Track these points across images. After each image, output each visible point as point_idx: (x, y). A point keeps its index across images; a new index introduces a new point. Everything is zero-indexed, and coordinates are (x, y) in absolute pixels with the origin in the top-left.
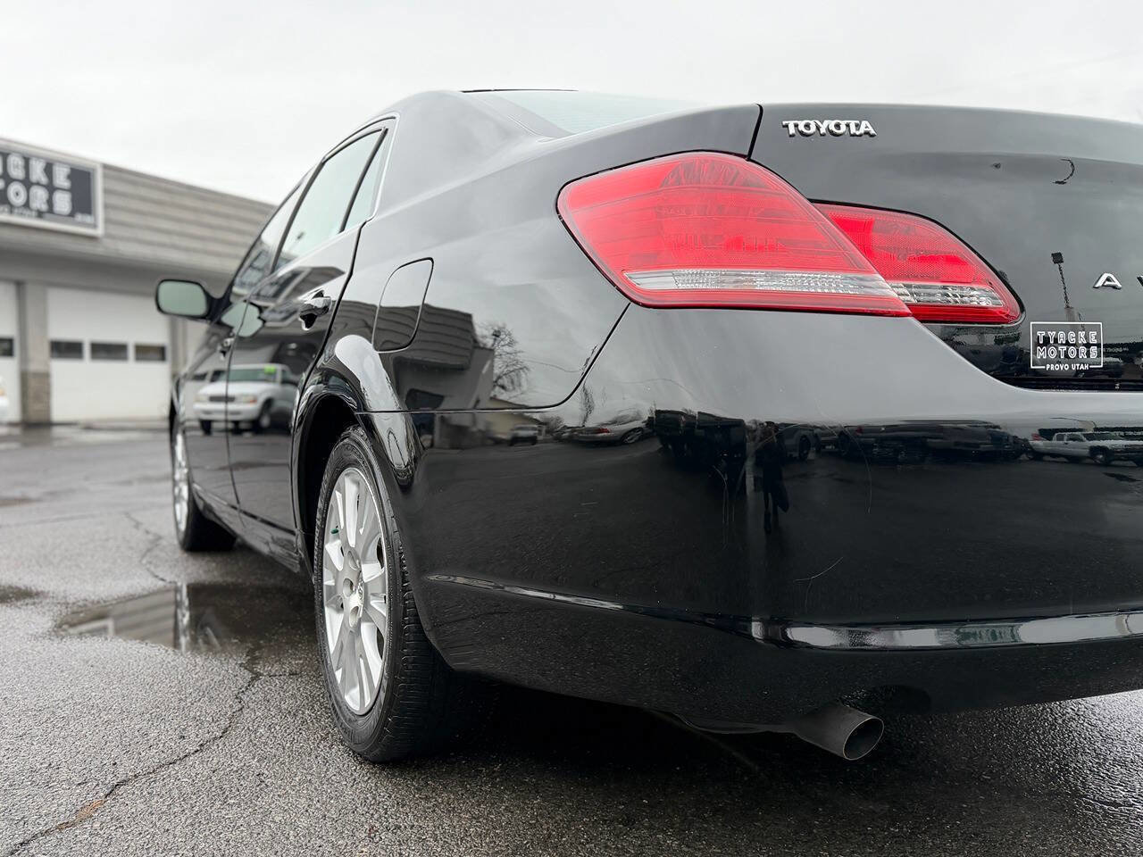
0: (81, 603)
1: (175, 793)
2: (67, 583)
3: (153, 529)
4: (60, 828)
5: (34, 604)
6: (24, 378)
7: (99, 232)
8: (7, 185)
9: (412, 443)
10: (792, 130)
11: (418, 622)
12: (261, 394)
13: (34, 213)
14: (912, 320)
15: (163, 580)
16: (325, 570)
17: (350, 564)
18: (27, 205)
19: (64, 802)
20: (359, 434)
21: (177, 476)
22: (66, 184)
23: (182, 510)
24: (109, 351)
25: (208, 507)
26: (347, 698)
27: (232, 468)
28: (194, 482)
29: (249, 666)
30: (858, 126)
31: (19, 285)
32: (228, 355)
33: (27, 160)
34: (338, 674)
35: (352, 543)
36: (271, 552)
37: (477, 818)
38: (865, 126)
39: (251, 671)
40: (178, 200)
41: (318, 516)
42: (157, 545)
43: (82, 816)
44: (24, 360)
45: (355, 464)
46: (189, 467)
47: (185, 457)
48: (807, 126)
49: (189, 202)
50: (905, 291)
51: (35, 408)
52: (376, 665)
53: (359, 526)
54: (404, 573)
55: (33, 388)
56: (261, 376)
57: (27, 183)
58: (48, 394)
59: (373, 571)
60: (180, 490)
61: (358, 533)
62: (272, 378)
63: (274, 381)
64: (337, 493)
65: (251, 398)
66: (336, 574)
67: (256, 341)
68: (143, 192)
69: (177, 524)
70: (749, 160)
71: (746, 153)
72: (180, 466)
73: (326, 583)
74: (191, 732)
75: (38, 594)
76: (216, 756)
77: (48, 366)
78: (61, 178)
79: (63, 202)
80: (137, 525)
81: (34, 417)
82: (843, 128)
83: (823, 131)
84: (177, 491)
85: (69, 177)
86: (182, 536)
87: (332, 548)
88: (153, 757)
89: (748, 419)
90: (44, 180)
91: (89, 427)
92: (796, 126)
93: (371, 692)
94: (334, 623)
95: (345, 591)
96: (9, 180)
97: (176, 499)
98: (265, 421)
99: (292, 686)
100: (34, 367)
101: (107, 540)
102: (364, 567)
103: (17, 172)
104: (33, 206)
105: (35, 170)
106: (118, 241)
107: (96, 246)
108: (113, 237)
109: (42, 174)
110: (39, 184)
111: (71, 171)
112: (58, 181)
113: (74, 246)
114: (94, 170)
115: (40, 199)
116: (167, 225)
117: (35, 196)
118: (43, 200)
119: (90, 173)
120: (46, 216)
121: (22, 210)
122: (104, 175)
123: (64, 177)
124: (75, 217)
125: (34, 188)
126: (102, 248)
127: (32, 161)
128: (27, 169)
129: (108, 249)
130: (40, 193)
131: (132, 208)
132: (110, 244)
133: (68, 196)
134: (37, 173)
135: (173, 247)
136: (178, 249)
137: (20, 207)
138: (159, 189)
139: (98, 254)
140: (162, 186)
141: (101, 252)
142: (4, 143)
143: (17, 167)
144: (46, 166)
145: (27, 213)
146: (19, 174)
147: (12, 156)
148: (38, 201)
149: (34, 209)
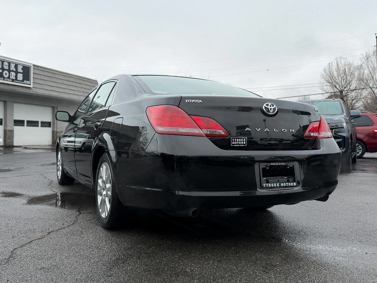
0: (33, 197)
1: (63, 234)
2: (29, 192)
3: (50, 179)
4: (38, 239)
5: (21, 197)
6: (5, 132)
7: (31, 86)
8: (3, 71)
9: (117, 157)
10: (187, 102)
11: (117, 196)
12: (83, 141)
13: (11, 80)
14: (206, 137)
15: (55, 192)
16: (98, 186)
17: (104, 184)
18: (9, 78)
19: (39, 235)
20: (106, 155)
21: (58, 164)
22: (22, 71)
23: (60, 173)
24: (33, 124)
25: (67, 173)
26: (102, 215)
27: (75, 161)
28: (63, 165)
29: (79, 211)
30: (199, 101)
31: (5, 102)
32: (75, 133)
33: (9, 63)
34: (100, 210)
35: (104, 179)
36: (85, 184)
37: (129, 239)
38: (200, 101)
39: (79, 212)
40: (57, 76)
41: (97, 173)
42: (52, 183)
43: (42, 238)
44: (6, 126)
45: (105, 161)
46: (62, 161)
47: (61, 158)
48: (189, 101)
49: (60, 77)
50: (206, 131)
51: (8, 141)
52: (108, 206)
53: (106, 175)
54: (115, 185)
55: (8, 135)
56: (83, 137)
57: (9, 71)
58: (13, 137)
59: (108, 186)
60: (59, 168)
61: (106, 177)
62: (86, 137)
63: (86, 138)
64: (101, 168)
65: (80, 142)
66: (100, 187)
67: (83, 129)
68: (46, 74)
69: (58, 177)
70: (178, 107)
71: (178, 106)
72: (59, 160)
73: (98, 189)
74: (66, 223)
75: (21, 195)
76: (71, 228)
77: (13, 128)
78: (20, 69)
79: (20, 77)
80: (45, 178)
81: (8, 144)
82: (196, 101)
83: (192, 102)
84: (58, 168)
85: (22, 69)
86: (59, 180)
87: (100, 181)
88: (57, 228)
89: (175, 155)
90: (15, 70)
91: (26, 148)
92: (187, 101)
93: (107, 212)
94: (99, 198)
95: (102, 191)
96: (3, 70)
97: (58, 170)
98: (83, 149)
99: (89, 215)
100: (8, 128)
101: (38, 181)
102: (107, 185)
103: (6, 67)
104: (11, 78)
105: (12, 67)
106: (37, 89)
107: (30, 90)
108: (35, 88)
109: (14, 68)
110: (13, 71)
111: (23, 67)
112: (19, 70)
113: (23, 90)
114: (31, 66)
115: (13, 75)
116: (53, 84)
117: (11, 75)
118: (14, 76)
119: (29, 67)
120: (15, 81)
121: (7, 79)
122: (33, 68)
123: (21, 69)
124: (24, 82)
125: (11, 72)
126: (32, 91)
127: (11, 64)
128: (9, 66)
129: (34, 91)
130: (13, 74)
131: (42, 78)
132: (34, 90)
133: (22, 75)
134: (12, 68)
135: (54, 91)
136: (56, 91)
137: (7, 78)
138: (51, 72)
139: (31, 93)
140: (52, 72)
141: (31, 92)
142: (2, 58)
143: (6, 66)
144: (15, 65)
145: (9, 80)
146: (7, 68)
147: (5, 62)
148: (12, 76)
149: (11, 79)
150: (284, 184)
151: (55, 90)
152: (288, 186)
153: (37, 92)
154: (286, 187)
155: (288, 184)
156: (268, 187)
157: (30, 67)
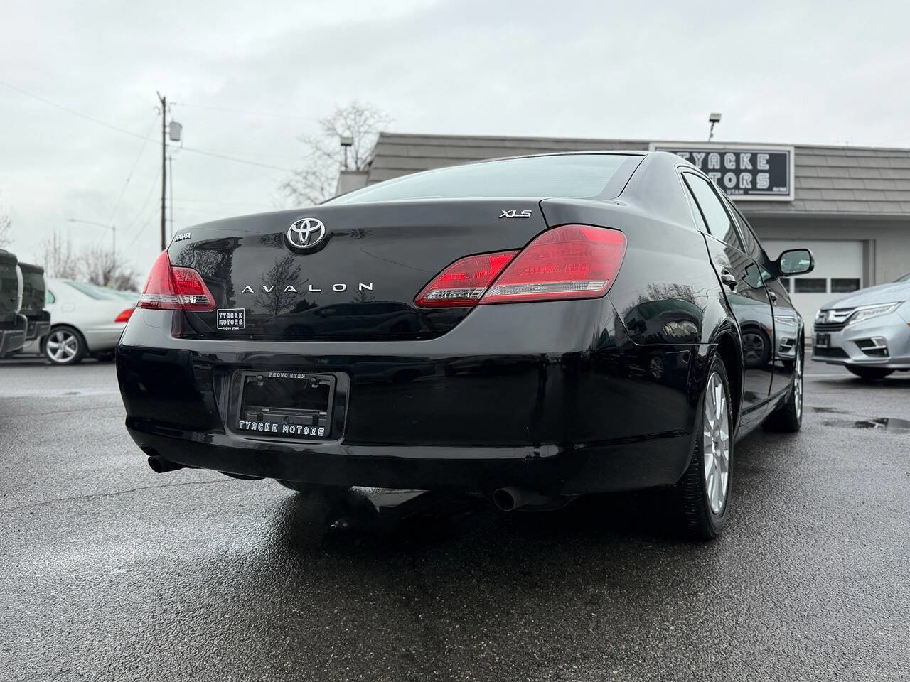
7: (791, 198)
8: (723, 176)
13: (742, 192)
18: (737, 187)
22: (767, 167)
33: (737, 155)
57: (738, 171)
68: (831, 162)
78: (762, 164)
79: (763, 180)
85: (768, 162)
90: (750, 167)
96: (724, 171)
103: (730, 165)
104: (741, 186)
105: (743, 161)
106: (806, 202)
107: (788, 207)
108: (803, 200)
109: (749, 163)
110: (746, 170)
111: (770, 157)
112: (760, 166)
113: (771, 210)
114: (789, 152)
115: (746, 180)
116: (849, 185)
117: (743, 179)
118: (749, 181)
119: (786, 155)
120: (750, 192)
121: (733, 190)
122: (796, 154)
123: (765, 162)
124: (772, 190)
125: (743, 174)
126: (793, 209)
127: (742, 155)
128: (738, 161)
129: (799, 209)
130: (747, 177)
131: (822, 173)
132: (800, 206)
133: (767, 175)
134: (745, 163)
135: (855, 201)
136: (861, 201)
137: (732, 188)
138: (846, 156)
139: (790, 214)
140: (849, 153)
141: (791, 211)
142: (721, 147)
143: (730, 161)
144: (751, 157)
145: (737, 192)
146: (732, 165)
147: (727, 155)
148: (745, 182)
149: (742, 189)
150: (293, 427)
151: (857, 199)
152: (302, 436)
153: (806, 211)
154: (295, 436)
155: (302, 430)
156: (250, 430)
157: (787, 153)
